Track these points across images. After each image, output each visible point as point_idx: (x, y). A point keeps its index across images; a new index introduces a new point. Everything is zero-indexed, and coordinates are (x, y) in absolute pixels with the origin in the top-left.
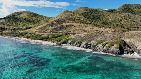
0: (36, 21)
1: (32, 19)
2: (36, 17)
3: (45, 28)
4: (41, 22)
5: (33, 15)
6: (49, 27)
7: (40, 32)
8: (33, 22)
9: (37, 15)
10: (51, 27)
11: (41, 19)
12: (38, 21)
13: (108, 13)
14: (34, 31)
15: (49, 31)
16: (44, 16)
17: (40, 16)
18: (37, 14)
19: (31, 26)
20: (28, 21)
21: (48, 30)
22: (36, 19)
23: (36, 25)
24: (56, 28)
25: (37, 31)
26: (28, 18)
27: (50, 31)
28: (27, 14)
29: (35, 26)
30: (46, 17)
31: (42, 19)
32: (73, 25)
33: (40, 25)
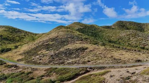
0: (18, 38)
1: (11, 36)
2: (18, 34)
3: (35, 54)
4: (24, 40)
5: (14, 30)
6: (44, 51)
7: (28, 62)
8: (12, 40)
9: (19, 31)
10: (47, 52)
11: (24, 36)
12: (21, 39)
13: (107, 30)
14: (16, 59)
15: (46, 59)
16: (29, 32)
17: (23, 31)
18: (19, 29)
19: (9, 46)
20: (6, 39)
21: (43, 59)
22: (17, 36)
23: (17, 44)
24: (59, 54)
25: (20, 57)
26: (5, 34)
27: (47, 61)
28: (4, 29)
29: (16, 47)
30: (31, 33)
31: (27, 36)
32: (87, 49)
33: (23, 44)
